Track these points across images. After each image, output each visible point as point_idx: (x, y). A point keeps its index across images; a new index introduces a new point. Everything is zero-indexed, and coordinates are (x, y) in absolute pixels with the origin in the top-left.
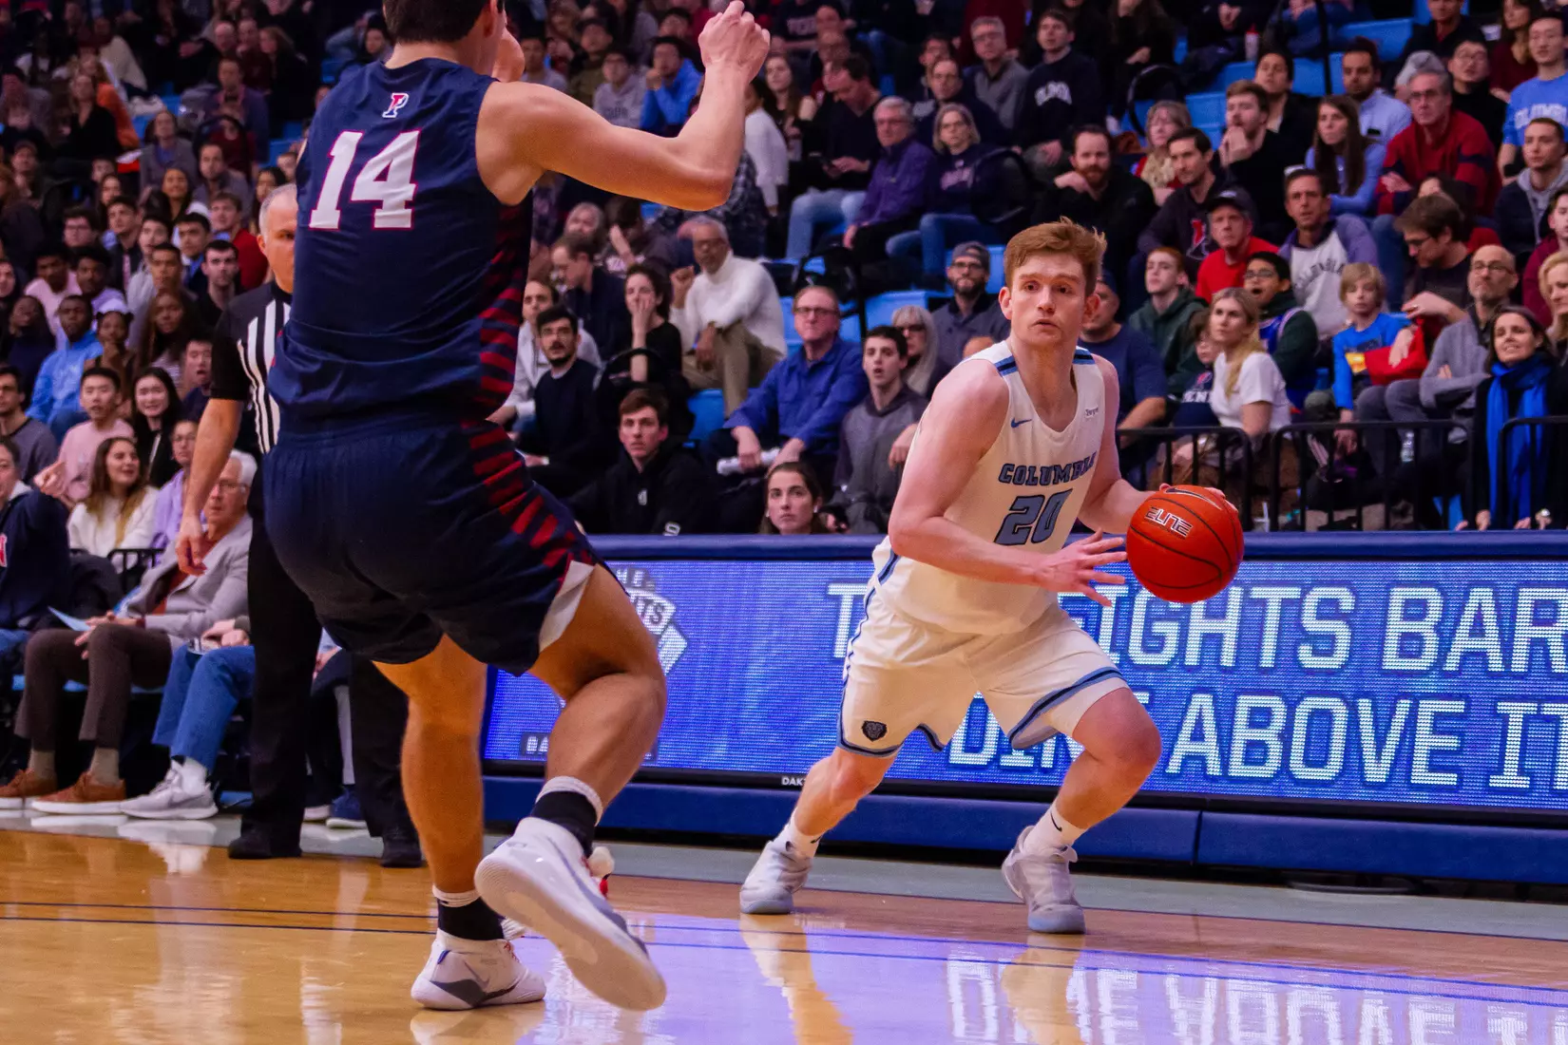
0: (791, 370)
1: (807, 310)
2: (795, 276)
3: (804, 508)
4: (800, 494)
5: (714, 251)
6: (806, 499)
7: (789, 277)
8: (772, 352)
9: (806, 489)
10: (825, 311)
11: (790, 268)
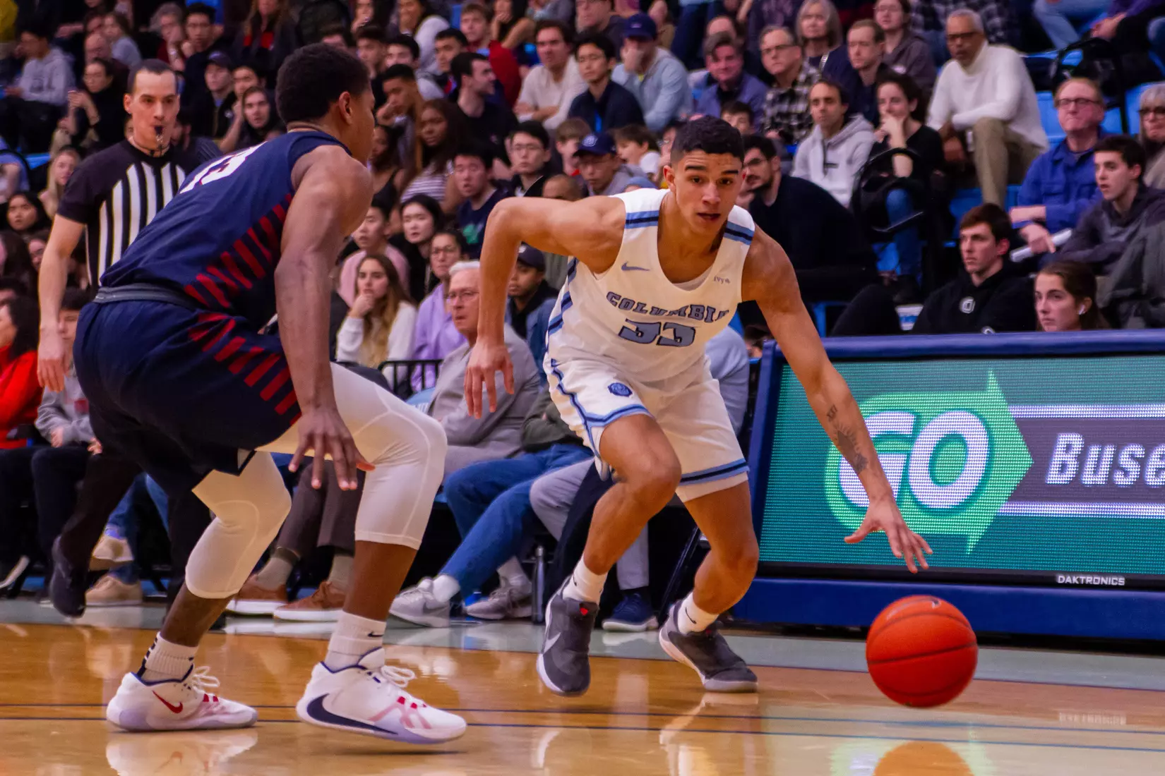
0: (1056, 163)
1: (1068, 101)
2: (1053, 70)
3: (1063, 311)
4: (1059, 297)
5: (967, 45)
6: (1067, 301)
7: (1046, 72)
8: (1035, 146)
9: (1065, 292)
10: (1087, 101)
11: (1048, 62)
